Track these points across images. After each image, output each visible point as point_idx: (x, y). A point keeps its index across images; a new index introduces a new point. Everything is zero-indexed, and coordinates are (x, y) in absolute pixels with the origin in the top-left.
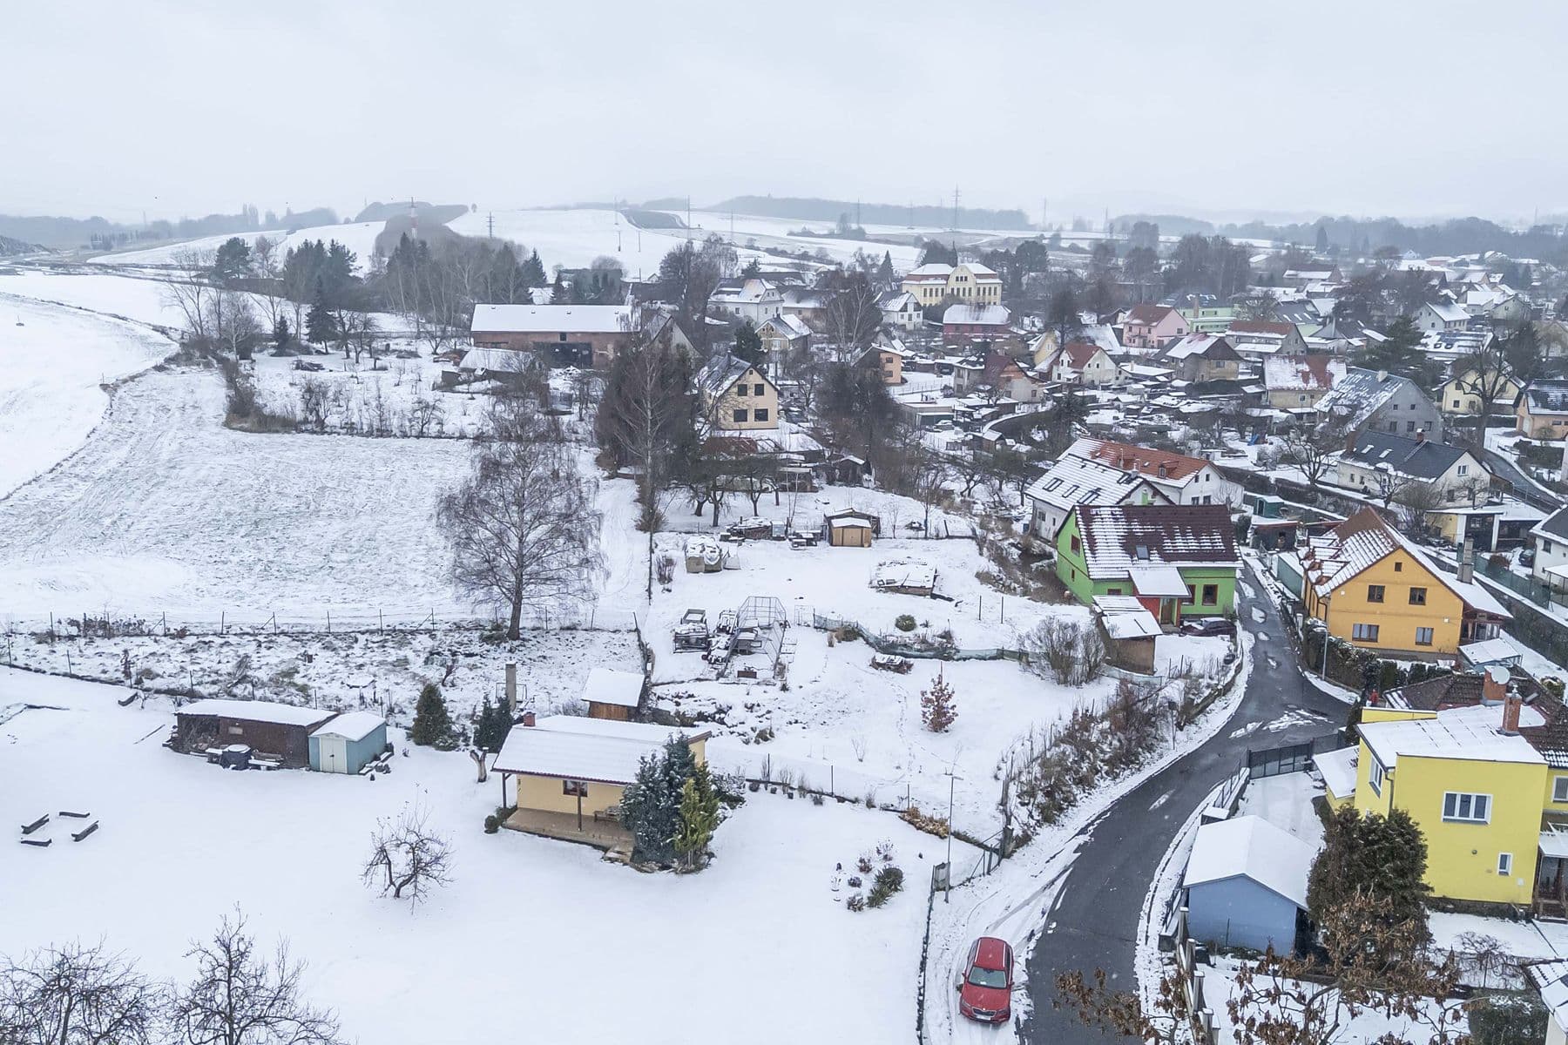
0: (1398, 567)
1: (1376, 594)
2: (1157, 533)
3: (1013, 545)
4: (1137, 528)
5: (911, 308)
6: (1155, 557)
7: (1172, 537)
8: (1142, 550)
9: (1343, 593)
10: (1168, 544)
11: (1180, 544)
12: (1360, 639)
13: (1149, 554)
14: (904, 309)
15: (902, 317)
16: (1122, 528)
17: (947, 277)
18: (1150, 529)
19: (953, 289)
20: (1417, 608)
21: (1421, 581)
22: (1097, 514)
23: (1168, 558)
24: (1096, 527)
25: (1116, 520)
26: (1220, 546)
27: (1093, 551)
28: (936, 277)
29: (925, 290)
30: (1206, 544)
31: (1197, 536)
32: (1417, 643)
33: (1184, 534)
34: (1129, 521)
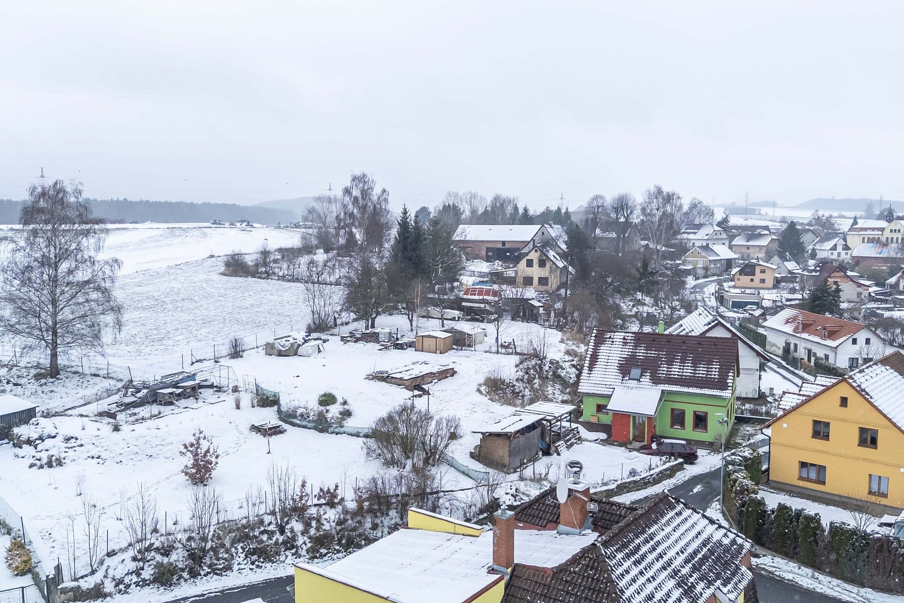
0: (844, 402)
1: (821, 430)
2: (658, 358)
3: (574, 366)
4: (641, 352)
5: (840, 248)
6: (646, 379)
7: (670, 363)
8: (635, 372)
9: (785, 425)
10: (664, 368)
11: (676, 370)
12: (808, 480)
13: (642, 375)
14: (834, 248)
15: (832, 254)
16: (627, 352)
17: (882, 230)
18: (653, 353)
19: (887, 238)
20: (867, 452)
21: (872, 421)
22: (610, 338)
23: (656, 380)
24: (604, 350)
25: (625, 344)
26: (715, 374)
27: (591, 368)
28: (873, 229)
29: (864, 239)
30: (702, 371)
31: (695, 365)
32: (870, 493)
33: (683, 361)
34: (636, 346)
